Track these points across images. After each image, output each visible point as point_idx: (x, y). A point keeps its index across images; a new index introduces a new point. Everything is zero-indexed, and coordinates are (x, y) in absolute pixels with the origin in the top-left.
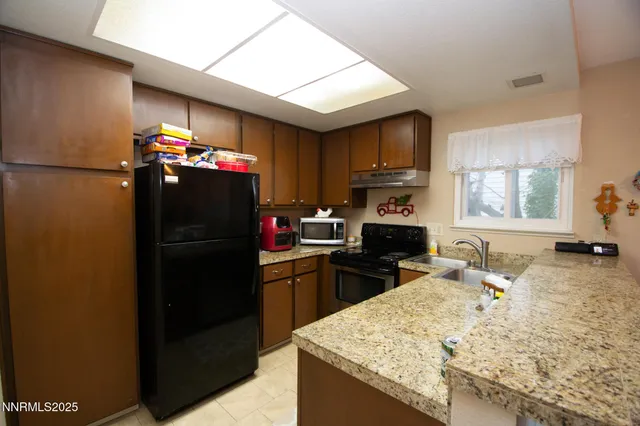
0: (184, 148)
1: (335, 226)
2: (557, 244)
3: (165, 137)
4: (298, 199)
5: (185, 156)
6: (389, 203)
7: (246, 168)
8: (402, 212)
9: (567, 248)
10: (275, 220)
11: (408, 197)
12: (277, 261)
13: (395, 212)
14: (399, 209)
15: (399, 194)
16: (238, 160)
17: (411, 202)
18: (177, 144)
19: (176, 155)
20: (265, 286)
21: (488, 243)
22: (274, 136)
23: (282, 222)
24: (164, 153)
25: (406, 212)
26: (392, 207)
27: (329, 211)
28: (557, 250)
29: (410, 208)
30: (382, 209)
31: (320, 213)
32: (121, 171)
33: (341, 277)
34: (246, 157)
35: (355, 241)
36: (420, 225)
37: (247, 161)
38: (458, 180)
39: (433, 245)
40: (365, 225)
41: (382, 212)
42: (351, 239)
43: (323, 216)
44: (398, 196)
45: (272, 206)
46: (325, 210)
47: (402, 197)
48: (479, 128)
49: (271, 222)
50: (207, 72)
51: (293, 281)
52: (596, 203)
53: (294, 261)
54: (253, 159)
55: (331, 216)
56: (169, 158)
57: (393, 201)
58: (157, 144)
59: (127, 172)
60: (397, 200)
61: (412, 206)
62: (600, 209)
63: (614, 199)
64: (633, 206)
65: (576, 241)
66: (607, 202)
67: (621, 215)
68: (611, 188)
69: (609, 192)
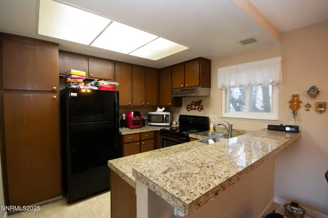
0: (82, 80)
1: (165, 116)
2: (269, 126)
3: (73, 76)
4: (146, 103)
5: (83, 84)
6: (192, 104)
7: (113, 88)
8: (198, 109)
9: (273, 128)
10: (133, 113)
11: (201, 101)
12: (131, 133)
13: (195, 109)
14: (197, 107)
15: (196, 100)
16: (109, 85)
17: (202, 104)
18: (79, 78)
19: (78, 83)
20: (124, 145)
21: (232, 125)
22: (132, 72)
23: (136, 114)
24: (73, 83)
25: (200, 109)
26: (193, 107)
27: (163, 109)
28: (268, 129)
29: (201, 107)
30: (189, 108)
31: (159, 109)
32: (54, 91)
33: (165, 142)
34: (113, 83)
35: (177, 124)
36: (206, 116)
37: (114, 85)
38: (224, 92)
39: (211, 126)
40: (180, 116)
41: (189, 109)
42: (174, 123)
43: (160, 111)
44: (196, 101)
45: (132, 106)
46: (161, 108)
47: (198, 102)
48: (231, 65)
49: (130, 114)
50: (91, 45)
51: (140, 144)
52: (289, 104)
53: (140, 133)
54: (117, 84)
55: (164, 111)
56: (75, 85)
57: (194, 103)
58: (69, 79)
59: (56, 92)
60: (195, 102)
61: (203, 106)
62: (291, 107)
63: (299, 102)
64: (308, 106)
65: (279, 125)
66: (295, 103)
67: (302, 111)
68: (297, 96)
69: (295, 98)
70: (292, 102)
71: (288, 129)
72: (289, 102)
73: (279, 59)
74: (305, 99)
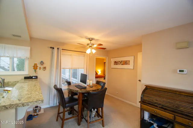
2: (25, 77)
21: (4, 79)
28: (24, 79)
62: (34, 69)
63: (37, 66)
64: (40, 68)
65: (29, 76)
66: (36, 67)
67: (38, 70)
68: (36, 64)
69: (36, 65)
70: (34, 66)
71: (33, 77)
72: (33, 66)
73: (29, 48)
74: (39, 66)
